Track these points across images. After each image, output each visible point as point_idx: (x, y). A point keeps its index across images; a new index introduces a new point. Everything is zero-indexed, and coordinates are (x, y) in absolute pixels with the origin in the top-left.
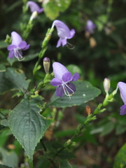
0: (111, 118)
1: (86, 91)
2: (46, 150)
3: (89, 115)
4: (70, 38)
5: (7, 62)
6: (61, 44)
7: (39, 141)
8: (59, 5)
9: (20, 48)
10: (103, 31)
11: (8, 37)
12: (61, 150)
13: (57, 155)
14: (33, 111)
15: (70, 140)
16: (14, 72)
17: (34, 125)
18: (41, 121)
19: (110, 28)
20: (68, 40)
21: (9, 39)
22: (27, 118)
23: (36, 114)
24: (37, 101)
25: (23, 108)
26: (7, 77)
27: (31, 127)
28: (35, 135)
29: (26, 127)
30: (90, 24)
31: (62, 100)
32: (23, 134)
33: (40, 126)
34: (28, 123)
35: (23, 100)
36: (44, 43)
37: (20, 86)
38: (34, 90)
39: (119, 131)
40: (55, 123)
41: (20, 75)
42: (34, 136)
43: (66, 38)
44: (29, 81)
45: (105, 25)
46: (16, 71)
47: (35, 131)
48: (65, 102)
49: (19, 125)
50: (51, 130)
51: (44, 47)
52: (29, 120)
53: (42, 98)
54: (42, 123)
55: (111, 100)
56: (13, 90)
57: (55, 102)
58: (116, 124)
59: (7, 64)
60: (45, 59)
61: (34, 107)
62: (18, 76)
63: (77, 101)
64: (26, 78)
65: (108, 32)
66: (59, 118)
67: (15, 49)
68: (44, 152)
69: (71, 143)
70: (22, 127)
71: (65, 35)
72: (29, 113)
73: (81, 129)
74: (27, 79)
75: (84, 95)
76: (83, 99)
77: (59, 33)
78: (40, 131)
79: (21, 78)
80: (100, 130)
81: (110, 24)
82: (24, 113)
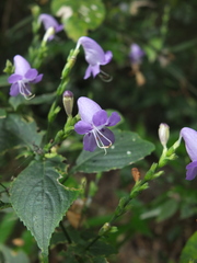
0: (173, 194)
1: (131, 146)
2: (70, 242)
3: (138, 182)
4: (104, 64)
5: (9, 105)
6: (92, 74)
7: (57, 224)
8: (88, 20)
9: (28, 80)
10: (157, 62)
11: (8, 63)
12: (94, 241)
13: (87, 249)
14: (48, 178)
15: (107, 224)
16: (20, 121)
17: (50, 200)
18: (61, 192)
19: (166, 56)
20: (101, 67)
21: (10, 68)
22: (39, 189)
23: (53, 183)
24: (54, 162)
25: (32, 173)
26: (8, 128)
27: (46, 202)
28: (52, 214)
29: (38, 203)
30: (135, 49)
31: (94, 161)
32: (33, 214)
33: (60, 200)
34: (40, 197)
35: (32, 163)
36: (64, 72)
37: (29, 141)
38: (50, 145)
39: (186, 214)
40: (85, 201)
41: (28, 124)
42: (49, 217)
43: (99, 64)
44: (43, 133)
45: (159, 53)
46: (23, 120)
47: (52, 209)
48: (99, 164)
49: (27, 200)
50: (79, 211)
51: (65, 79)
52: (43, 192)
53: (62, 158)
54: (62, 196)
55: (172, 157)
56: (18, 147)
57: (83, 164)
58: (181, 203)
59: (9, 109)
60: (66, 93)
61: (49, 172)
62: (27, 126)
63: (118, 163)
64: (37, 128)
65: (164, 62)
66: (91, 194)
67: (19, 82)
68: (68, 246)
69: (110, 229)
70: (31, 202)
71: (97, 59)
72: (42, 182)
73: (125, 206)
74: (39, 131)
75: (129, 153)
76: (127, 158)
77: (88, 57)
78: (60, 208)
79: (30, 129)
80: (156, 212)
81: (166, 51)
82: (35, 181)
